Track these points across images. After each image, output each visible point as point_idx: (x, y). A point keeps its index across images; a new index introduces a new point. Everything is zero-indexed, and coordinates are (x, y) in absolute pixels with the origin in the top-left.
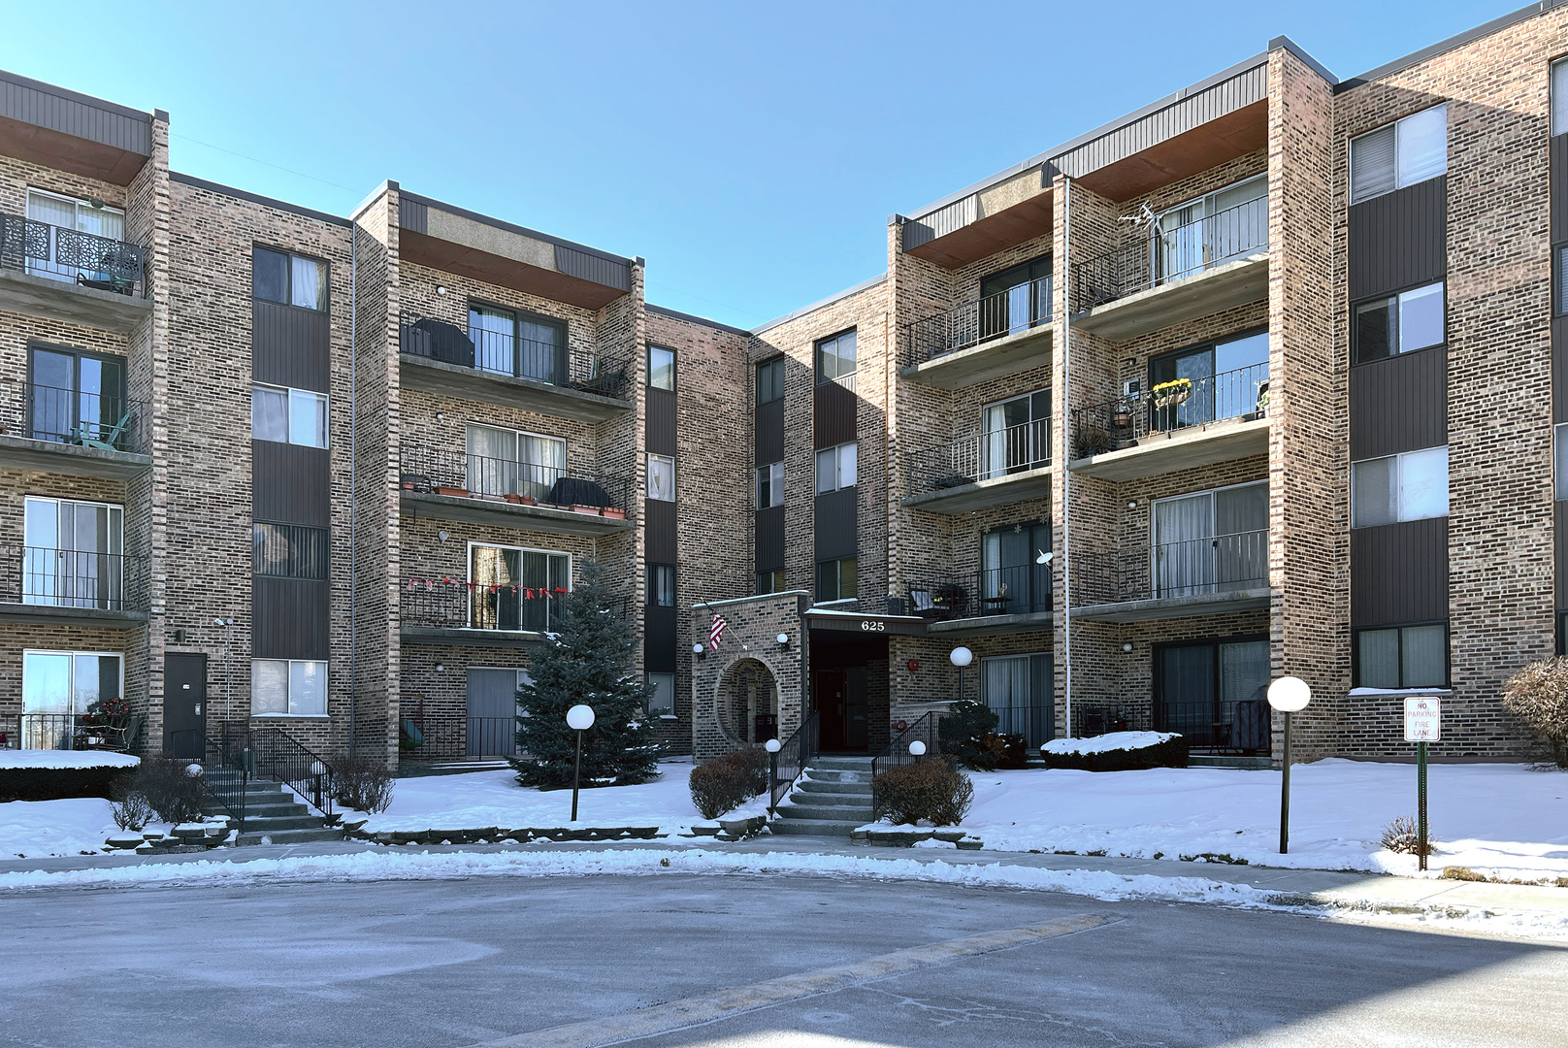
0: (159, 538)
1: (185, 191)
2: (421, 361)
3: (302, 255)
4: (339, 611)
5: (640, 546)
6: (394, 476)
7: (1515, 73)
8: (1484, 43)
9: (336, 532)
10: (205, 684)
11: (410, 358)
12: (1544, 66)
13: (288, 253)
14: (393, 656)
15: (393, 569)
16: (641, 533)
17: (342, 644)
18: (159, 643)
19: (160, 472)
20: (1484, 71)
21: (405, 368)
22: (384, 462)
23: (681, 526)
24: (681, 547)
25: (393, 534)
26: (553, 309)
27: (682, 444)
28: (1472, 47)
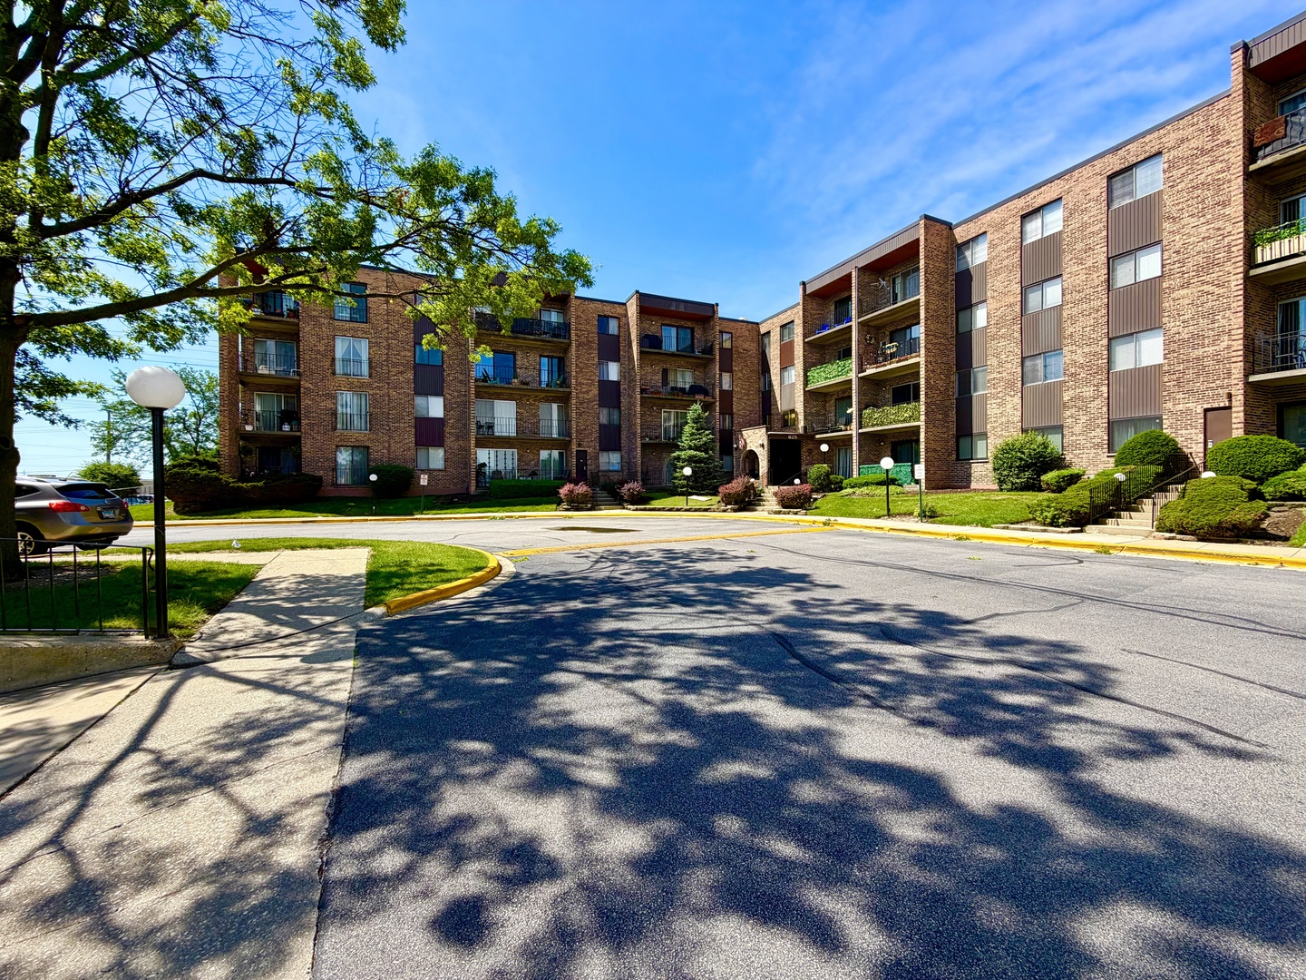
0: (574, 415)
1: (579, 301)
2: (646, 350)
3: (612, 317)
4: (624, 436)
5: (718, 408)
6: (638, 390)
7: (1010, 221)
8: (999, 210)
9: (623, 409)
10: (586, 460)
11: (643, 349)
12: (1019, 218)
13: (607, 317)
14: (639, 450)
15: (639, 421)
16: (718, 404)
17: (624, 446)
18: (574, 448)
19: (574, 394)
20: (1000, 220)
21: (641, 353)
22: (635, 385)
23: (734, 399)
24: (734, 407)
25: (638, 409)
26: (689, 324)
27: (734, 368)
28: (995, 211)
